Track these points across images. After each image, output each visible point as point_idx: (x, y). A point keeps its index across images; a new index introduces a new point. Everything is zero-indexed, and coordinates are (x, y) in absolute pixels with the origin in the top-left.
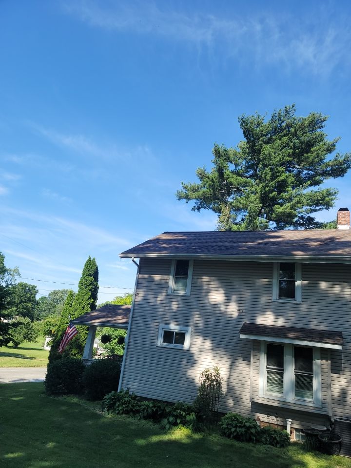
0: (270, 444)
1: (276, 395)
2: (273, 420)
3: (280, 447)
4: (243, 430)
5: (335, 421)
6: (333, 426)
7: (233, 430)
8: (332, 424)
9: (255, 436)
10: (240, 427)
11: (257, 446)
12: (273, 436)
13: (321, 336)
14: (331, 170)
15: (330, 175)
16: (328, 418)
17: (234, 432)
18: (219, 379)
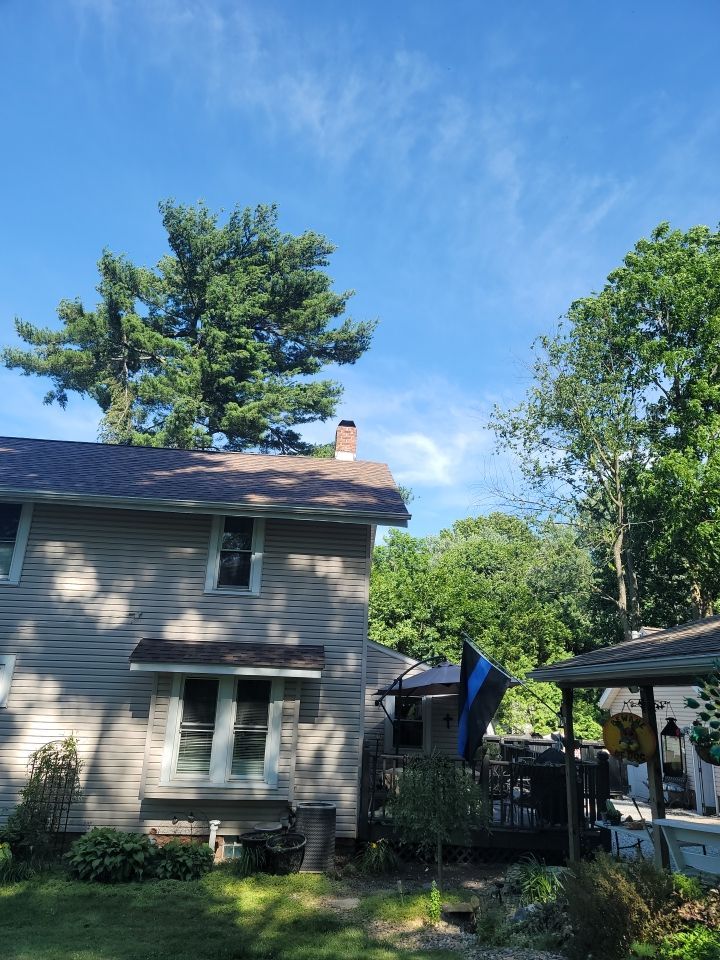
0: (171, 877)
1: (192, 776)
2: (185, 827)
3: (193, 879)
4: (119, 858)
5: (298, 809)
6: (294, 820)
7: (96, 863)
8: (292, 815)
9: (143, 867)
10: (114, 854)
11: (145, 887)
12: (181, 860)
14: (335, 348)
15: (331, 357)
16: (286, 805)
17: (97, 867)
18: (73, 763)
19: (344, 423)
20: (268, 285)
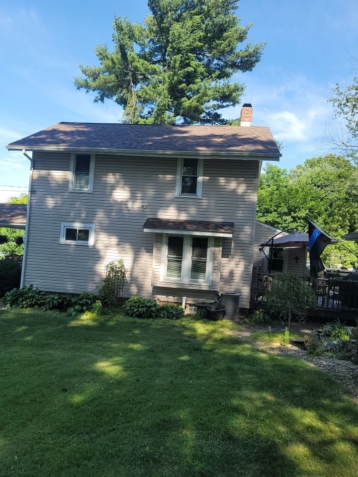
0: (167, 318)
1: (175, 279)
2: (171, 299)
3: (176, 319)
4: (145, 309)
5: (222, 295)
6: (220, 299)
7: (136, 310)
8: (219, 297)
9: (155, 313)
10: (142, 307)
11: (156, 320)
12: (171, 311)
13: (217, 227)
14: (241, 62)
15: (239, 67)
16: (216, 293)
17: (136, 312)
18: (123, 270)
19: (245, 105)
20: (203, 26)
